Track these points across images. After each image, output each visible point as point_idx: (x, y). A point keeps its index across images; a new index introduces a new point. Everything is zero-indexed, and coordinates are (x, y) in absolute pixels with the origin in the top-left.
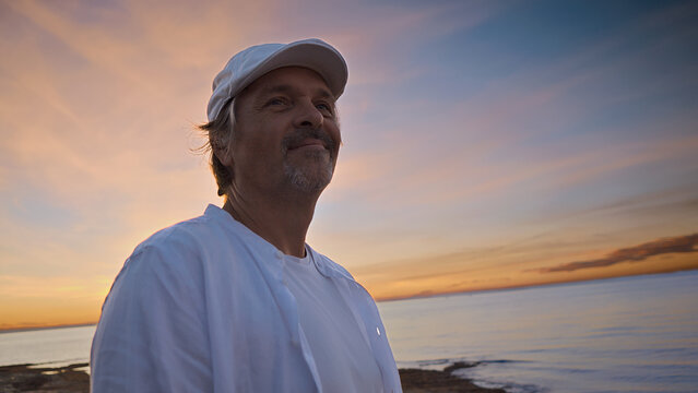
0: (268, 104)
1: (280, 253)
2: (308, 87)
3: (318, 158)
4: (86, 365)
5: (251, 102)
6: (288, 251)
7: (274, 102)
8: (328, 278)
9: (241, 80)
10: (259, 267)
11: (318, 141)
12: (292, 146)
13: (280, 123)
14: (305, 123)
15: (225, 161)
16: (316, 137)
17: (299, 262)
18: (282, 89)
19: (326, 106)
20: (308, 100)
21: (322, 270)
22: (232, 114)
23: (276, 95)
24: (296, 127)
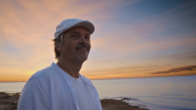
0: (72, 37)
1: (71, 77)
2: (83, 32)
3: (84, 53)
4: (20, 93)
5: (67, 35)
6: (74, 76)
7: (74, 36)
8: (85, 83)
9: (65, 29)
10: (66, 82)
11: (85, 48)
12: (78, 49)
13: (75, 42)
14: (82, 43)
15: (58, 50)
16: (85, 47)
17: (77, 79)
18: (76, 33)
19: (88, 38)
20: (83, 36)
21: (83, 81)
22: (62, 38)
23: (75, 34)
24: (79, 44)
